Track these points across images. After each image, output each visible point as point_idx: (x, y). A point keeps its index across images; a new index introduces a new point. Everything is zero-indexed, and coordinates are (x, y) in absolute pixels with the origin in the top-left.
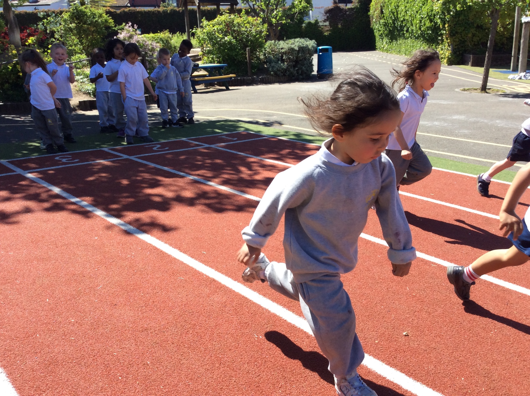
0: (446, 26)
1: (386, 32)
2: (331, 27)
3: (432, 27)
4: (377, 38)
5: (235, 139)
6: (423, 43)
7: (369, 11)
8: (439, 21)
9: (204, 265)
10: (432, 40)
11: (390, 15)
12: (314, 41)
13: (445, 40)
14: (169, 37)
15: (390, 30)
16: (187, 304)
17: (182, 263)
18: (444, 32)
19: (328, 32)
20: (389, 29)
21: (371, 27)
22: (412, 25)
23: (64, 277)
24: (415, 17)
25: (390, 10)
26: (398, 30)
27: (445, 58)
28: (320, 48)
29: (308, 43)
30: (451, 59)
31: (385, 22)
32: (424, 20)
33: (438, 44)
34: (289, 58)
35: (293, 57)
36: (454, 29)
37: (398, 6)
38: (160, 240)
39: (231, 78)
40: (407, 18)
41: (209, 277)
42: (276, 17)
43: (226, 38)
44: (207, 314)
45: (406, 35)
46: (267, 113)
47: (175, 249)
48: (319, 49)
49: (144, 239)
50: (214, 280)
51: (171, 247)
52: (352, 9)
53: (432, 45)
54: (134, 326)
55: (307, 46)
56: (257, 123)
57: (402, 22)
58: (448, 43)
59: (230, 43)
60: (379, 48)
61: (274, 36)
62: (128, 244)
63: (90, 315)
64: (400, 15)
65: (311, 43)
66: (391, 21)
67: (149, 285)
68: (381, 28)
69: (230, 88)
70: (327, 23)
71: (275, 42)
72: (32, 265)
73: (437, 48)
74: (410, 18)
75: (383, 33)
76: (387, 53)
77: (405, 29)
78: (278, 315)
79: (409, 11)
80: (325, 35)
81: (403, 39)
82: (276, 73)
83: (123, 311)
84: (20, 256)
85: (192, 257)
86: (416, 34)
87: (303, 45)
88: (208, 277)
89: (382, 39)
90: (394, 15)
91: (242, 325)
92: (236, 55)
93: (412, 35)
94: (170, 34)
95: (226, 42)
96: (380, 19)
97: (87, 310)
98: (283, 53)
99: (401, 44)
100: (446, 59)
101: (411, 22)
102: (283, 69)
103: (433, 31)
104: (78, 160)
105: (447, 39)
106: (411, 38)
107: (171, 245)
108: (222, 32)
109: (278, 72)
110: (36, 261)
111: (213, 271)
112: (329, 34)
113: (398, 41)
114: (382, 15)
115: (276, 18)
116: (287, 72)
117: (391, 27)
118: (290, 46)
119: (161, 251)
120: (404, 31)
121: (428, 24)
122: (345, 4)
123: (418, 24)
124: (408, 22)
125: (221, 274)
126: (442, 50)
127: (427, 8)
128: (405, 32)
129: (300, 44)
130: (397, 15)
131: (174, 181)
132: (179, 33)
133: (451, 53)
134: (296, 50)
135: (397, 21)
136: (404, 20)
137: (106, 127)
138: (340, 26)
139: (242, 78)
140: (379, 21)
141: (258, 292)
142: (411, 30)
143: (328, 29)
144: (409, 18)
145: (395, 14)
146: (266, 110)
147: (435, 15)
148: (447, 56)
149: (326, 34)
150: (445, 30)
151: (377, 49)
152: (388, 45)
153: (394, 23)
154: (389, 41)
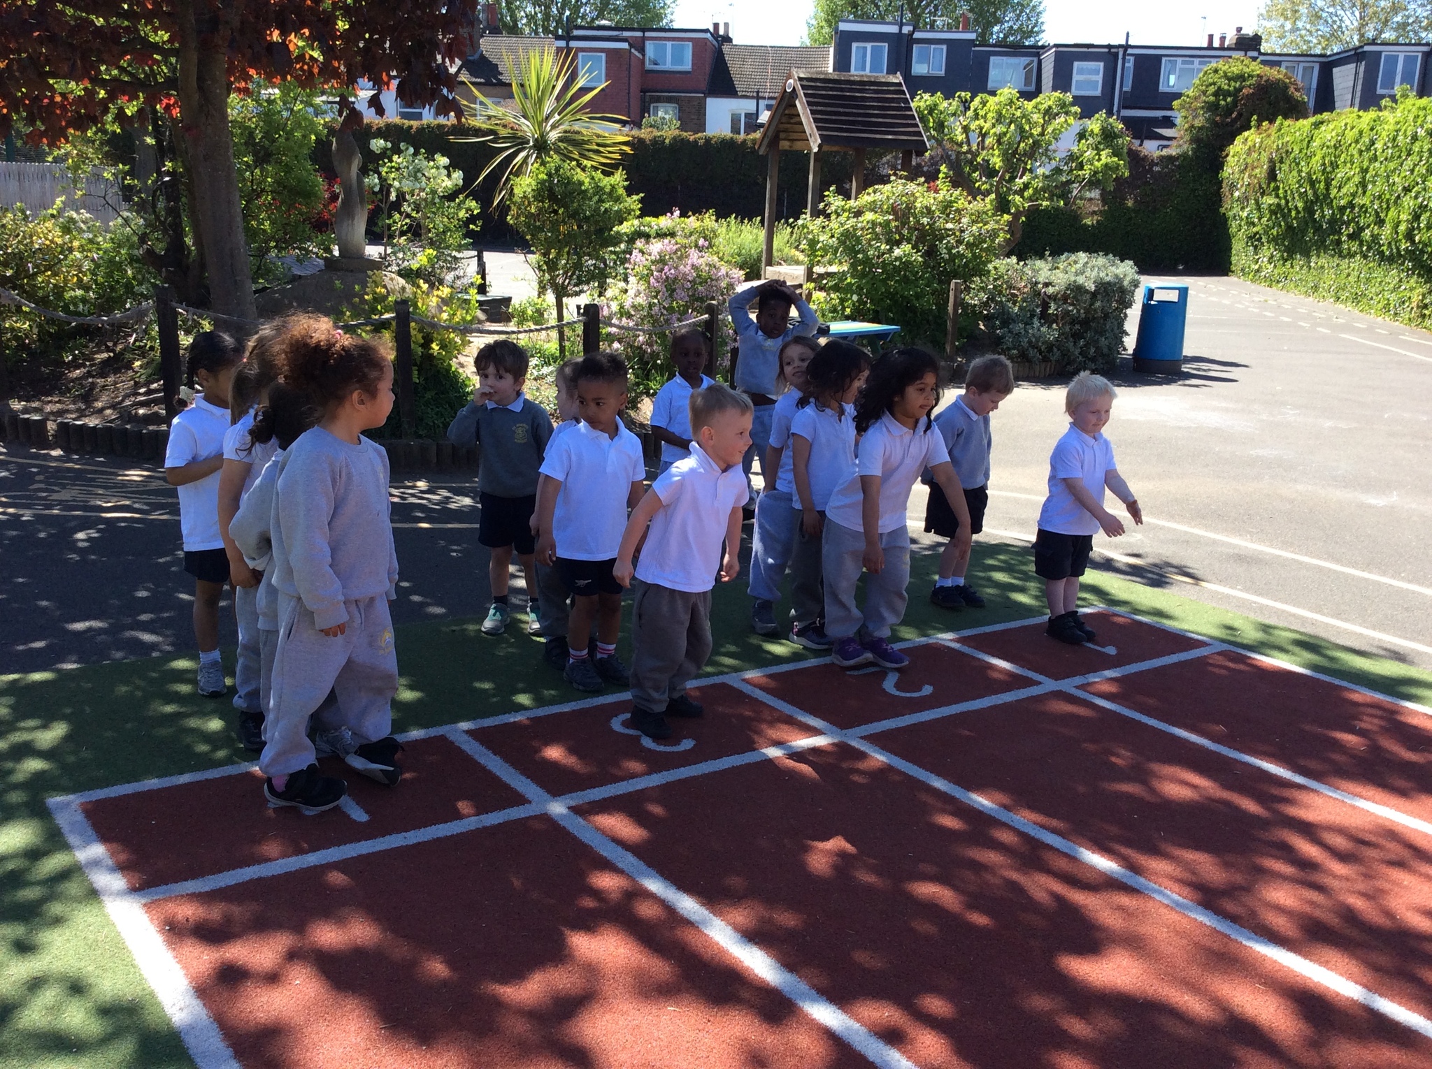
1: (1274, 232)
4: (1239, 244)
5: (1114, 651)
6: (1410, 276)
7: (1222, 168)
11: (1300, 186)
12: (1131, 263)
14: (711, 229)
15: (1290, 227)
20: (1286, 223)
21: (1222, 210)
22: (1380, 222)
26: (1318, 229)
34: (1066, 313)
35: (1078, 311)
37: (1334, 166)
40: (1365, 200)
42: (1025, 190)
43: (897, 252)
45: (1345, 247)
52: (1170, 159)
55: (1121, 280)
57: (1342, 209)
59: (905, 264)
60: (1243, 270)
64: (1336, 191)
65: (1125, 269)
66: (1300, 205)
68: (1260, 219)
70: (1095, 194)
75: (1261, 232)
76: (1270, 286)
77: (1349, 230)
79: (1374, 183)
80: (1086, 226)
81: (1333, 256)
82: (1024, 354)
87: (1107, 277)
89: (1256, 247)
90: (1315, 190)
93: (1369, 248)
94: (716, 220)
95: (897, 264)
96: (1263, 194)
99: (1322, 267)
101: (1377, 213)
102: (1043, 342)
106: (1365, 257)
109: (1031, 350)
113: (1314, 259)
115: (1020, 195)
117: (1295, 218)
118: (1073, 279)
120: (1340, 233)
124: (1366, 212)
128: (1344, 238)
130: (1327, 189)
135: (1321, 205)
136: (1351, 205)
142: (1372, 236)
143: (1096, 209)
144: (1371, 202)
145: (1321, 186)
151: (1233, 272)
152: (1275, 266)
153: (1309, 209)
154: (1282, 256)
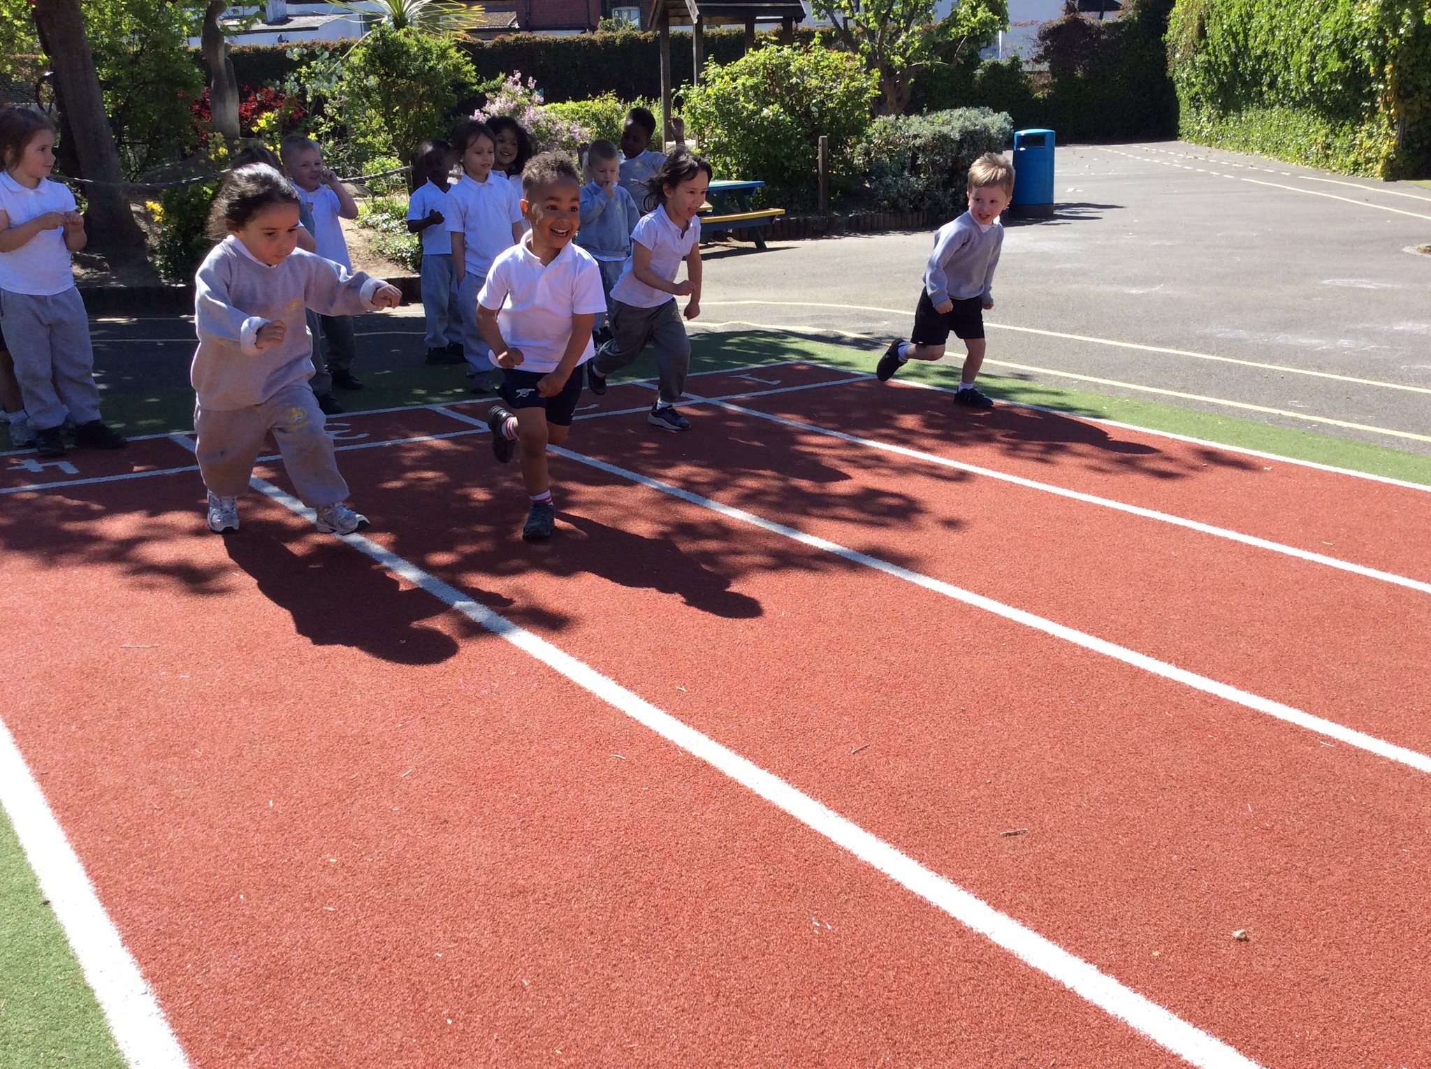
0: (1388, 68)
1: (1209, 90)
2: (1053, 78)
3: (1346, 72)
4: (1184, 108)
5: (778, 382)
6: (1315, 119)
7: (1164, 30)
8: (1367, 55)
9: (679, 722)
10: (1342, 111)
11: (1224, 40)
12: (1005, 113)
13: (1381, 109)
14: (615, 110)
15: (1221, 83)
16: (633, 826)
17: (622, 715)
18: (1381, 86)
19: (1046, 91)
20: (1218, 80)
21: (1169, 74)
22: (1287, 68)
23: (316, 744)
24: (1298, 46)
25: (1225, 27)
26: (1244, 83)
27: (1377, 161)
28: (1023, 133)
29: (988, 120)
30: (1395, 163)
31: (1209, 62)
32: (1323, 54)
33: (1360, 121)
34: (934, 163)
35: (945, 160)
36: (1410, 77)
37: (1250, 16)
38: (565, 651)
39: (772, 217)
40: (1272, 48)
41: (692, 756)
42: (906, 50)
43: (765, 112)
44: (683, 856)
45: (1266, 96)
46: (865, 311)
47: (605, 678)
48: (1019, 137)
49: (525, 648)
50: (705, 765)
51: (594, 673)
52: (1116, 26)
53: (1343, 125)
54: (492, 882)
55: (986, 128)
56: (838, 340)
57: (1259, 59)
58: (1389, 117)
59: (775, 122)
60: (1188, 133)
61: (894, 102)
62: (483, 660)
63: (377, 846)
64: (1252, 41)
65: (997, 121)
66: (1226, 59)
67: (534, 771)
68: (1196, 77)
69: (769, 245)
70: (1045, 66)
71: (897, 118)
72: (237, 709)
73: (1357, 132)
74: (1283, 48)
75: (1200, 92)
76: (1210, 146)
77: (1266, 79)
78: (878, 867)
79: (1280, 28)
80: (1037, 100)
81: (1258, 108)
82: (894, 205)
83: (465, 840)
84: (208, 684)
85: (650, 700)
86: (1297, 92)
87: (975, 125)
88: (689, 757)
89: (1197, 108)
90: (1236, 42)
91: (778, 890)
92: (789, 157)
93: (1284, 96)
94: (619, 102)
95: (765, 123)
96: (1198, 52)
97: (371, 833)
98: (918, 148)
99: (1251, 120)
100: (1382, 162)
101: (1286, 59)
102: (913, 192)
103: (1346, 84)
104: (365, 435)
105: (1387, 106)
106: (1282, 105)
107: (594, 665)
108: (756, 94)
109: (900, 200)
110: (245, 698)
111: (703, 739)
112: (1049, 94)
113: (1244, 113)
114: (1203, 42)
115: (902, 55)
116: (926, 199)
117: (1224, 73)
118: (938, 129)
119: (569, 682)
120: (1261, 85)
121: (1335, 65)
122: (1098, 14)
123: (1304, 66)
124: (1277, 59)
125: (724, 748)
126: (1370, 136)
127: (1332, 19)
128: (1265, 89)
129: (967, 123)
130: (1246, 40)
131: (608, 494)
132: (643, 99)
133: (1395, 146)
134: (953, 141)
135: (1243, 58)
136: (1265, 53)
137: (441, 350)
138: (1079, 74)
139: (801, 219)
140: (1192, 59)
141: (823, 802)
142: (1284, 82)
143: (1046, 82)
144: (1279, 48)
145: (1241, 37)
146: (862, 304)
147: (1355, 39)
148: (1383, 153)
149: (1039, 95)
150: (1385, 82)
151: (1180, 135)
152: (1214, 124)
153: (1235, 64)
154: (1218, 113)
